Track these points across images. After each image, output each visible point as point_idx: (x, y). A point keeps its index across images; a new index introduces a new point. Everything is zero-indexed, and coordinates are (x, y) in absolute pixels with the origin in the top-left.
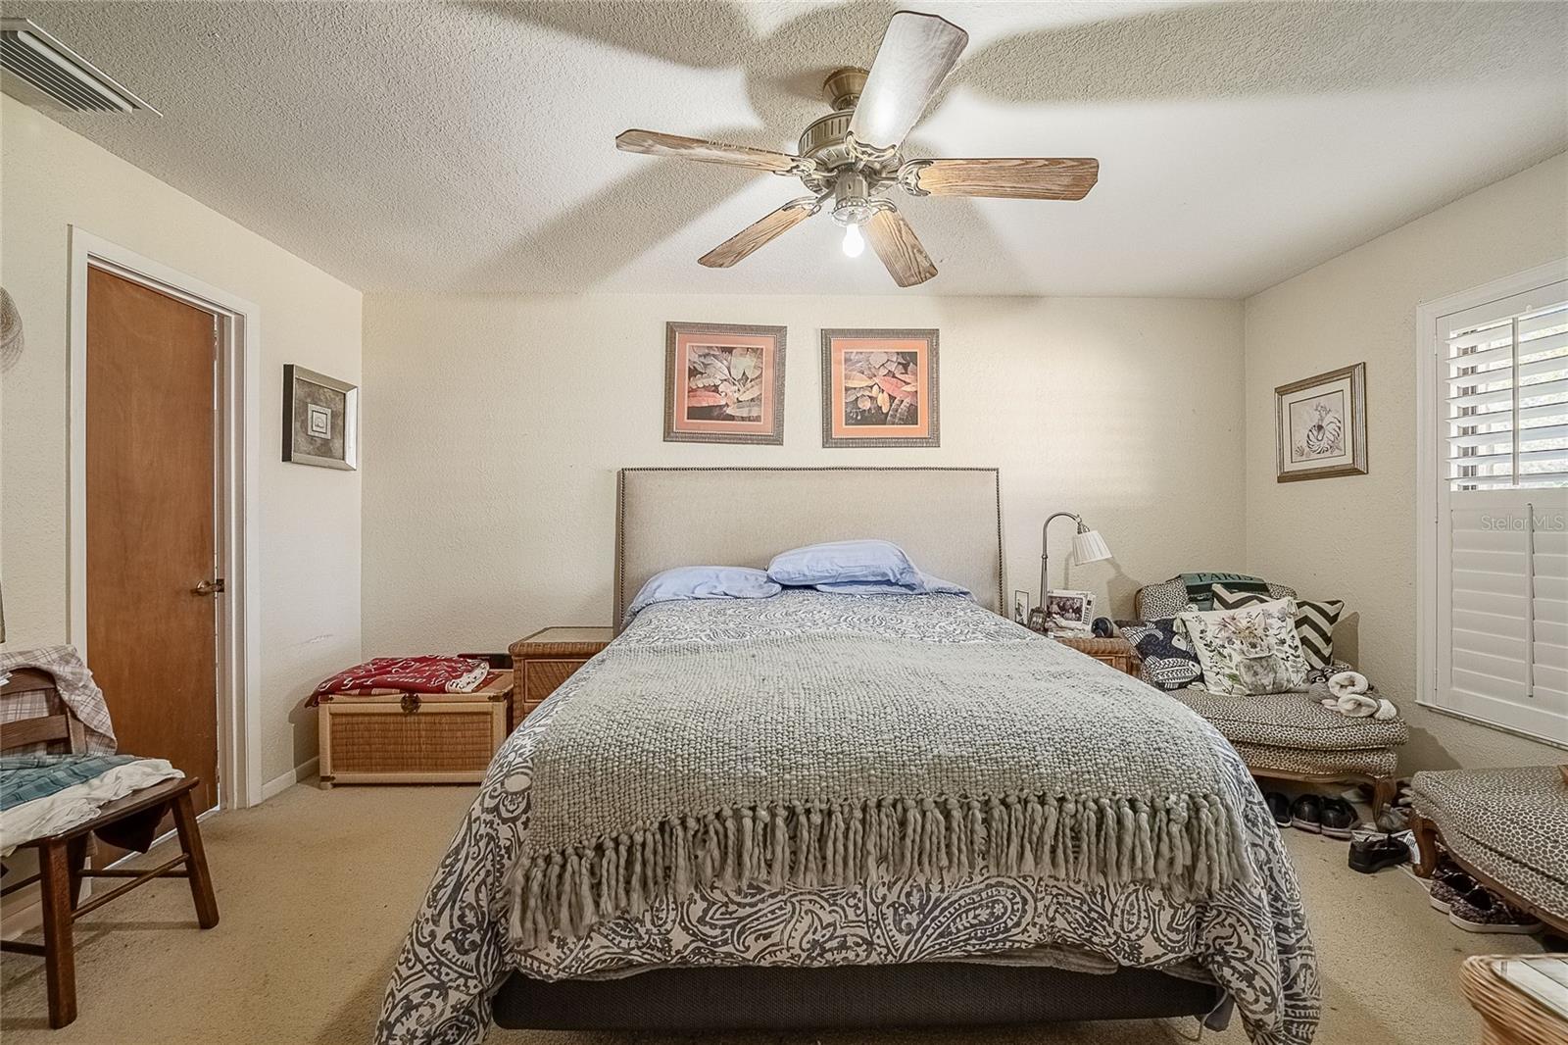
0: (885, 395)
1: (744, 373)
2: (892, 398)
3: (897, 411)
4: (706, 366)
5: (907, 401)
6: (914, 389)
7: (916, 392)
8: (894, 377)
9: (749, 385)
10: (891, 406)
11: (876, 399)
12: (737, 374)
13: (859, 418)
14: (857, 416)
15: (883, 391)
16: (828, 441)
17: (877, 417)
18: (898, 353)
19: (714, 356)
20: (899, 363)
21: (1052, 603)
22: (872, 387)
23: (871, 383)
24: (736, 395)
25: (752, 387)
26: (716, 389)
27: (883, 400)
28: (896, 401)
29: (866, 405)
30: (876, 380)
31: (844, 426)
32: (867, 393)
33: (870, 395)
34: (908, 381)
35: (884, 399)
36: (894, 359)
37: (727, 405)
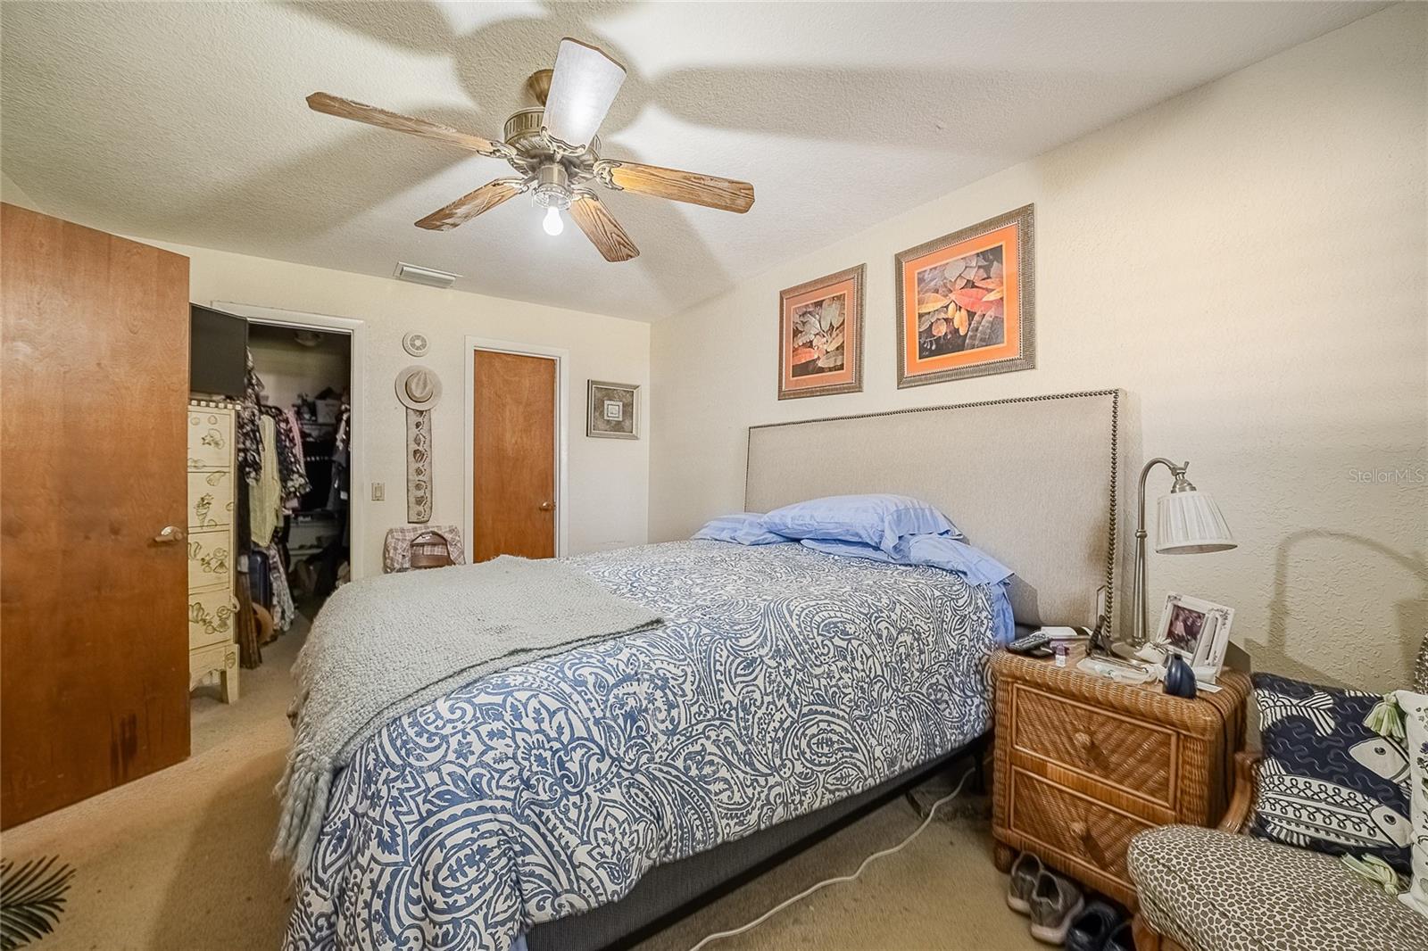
0: (964, 312)
1: (831, 324)
2: (971, 315)
3: (977, 330)
4: (804, 323)
5: (990, 314)
6: (998, 296)
7: (1002, 299)
8: (974, 286)
9: (834, 333)
10: (970, 325)
11: (952, 320)
12: (826, 327)
13: (934, 347)
14: (931, 346)
15: (960, 307)
16: (902, 382)
17: (952, 343)
18: (978, 255)
19: (810, 313)
20: (980, 267)
21: (1177, 618)
22: (947, 307)
23: (946, 302)
24: (825, 347)
25: (837, 335)
26: (810, 344)
27: (960, 320)
28: (977, 318)
29: (941, 330)
30: (952, 296)
31: (918, 361)
32: (943, 315)
33: (946, 317)
34: (990, 287)
35: (961, 317)
36: (974, 264)
37: (819, 358)
